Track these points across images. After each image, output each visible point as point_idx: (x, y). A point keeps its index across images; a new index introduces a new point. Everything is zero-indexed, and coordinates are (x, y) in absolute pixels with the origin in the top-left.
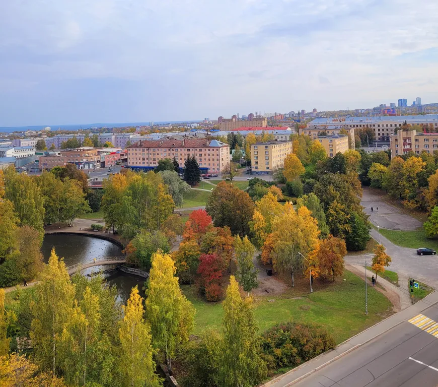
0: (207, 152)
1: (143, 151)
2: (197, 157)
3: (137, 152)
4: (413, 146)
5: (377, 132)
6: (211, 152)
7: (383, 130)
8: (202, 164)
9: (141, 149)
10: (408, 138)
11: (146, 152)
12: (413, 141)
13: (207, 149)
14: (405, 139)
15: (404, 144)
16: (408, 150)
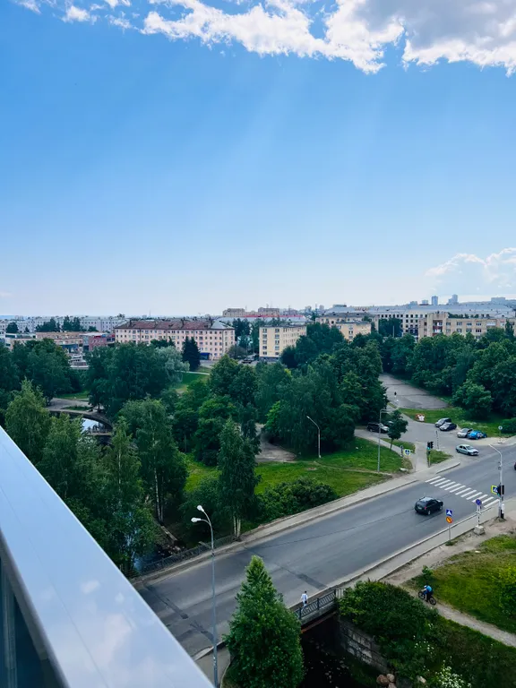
0: (209, 335)
1: (134, 332)
2: (197, 341)
3: (127, 333)
4: (444, 331)
5: (404, 324)
6: (213, 335)
7: (412, 321)
8: (203, 349)
9: (132, 331)
10: (439, 321)
11: (137, 334)
12: (444, 325)
13: (208, 332)
14: (435, 322)
15: (434, 328)
16: (438, 334)
